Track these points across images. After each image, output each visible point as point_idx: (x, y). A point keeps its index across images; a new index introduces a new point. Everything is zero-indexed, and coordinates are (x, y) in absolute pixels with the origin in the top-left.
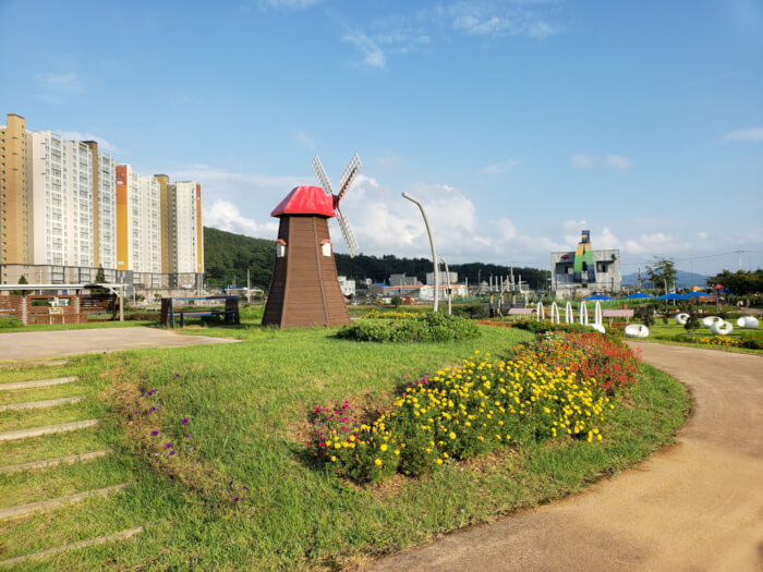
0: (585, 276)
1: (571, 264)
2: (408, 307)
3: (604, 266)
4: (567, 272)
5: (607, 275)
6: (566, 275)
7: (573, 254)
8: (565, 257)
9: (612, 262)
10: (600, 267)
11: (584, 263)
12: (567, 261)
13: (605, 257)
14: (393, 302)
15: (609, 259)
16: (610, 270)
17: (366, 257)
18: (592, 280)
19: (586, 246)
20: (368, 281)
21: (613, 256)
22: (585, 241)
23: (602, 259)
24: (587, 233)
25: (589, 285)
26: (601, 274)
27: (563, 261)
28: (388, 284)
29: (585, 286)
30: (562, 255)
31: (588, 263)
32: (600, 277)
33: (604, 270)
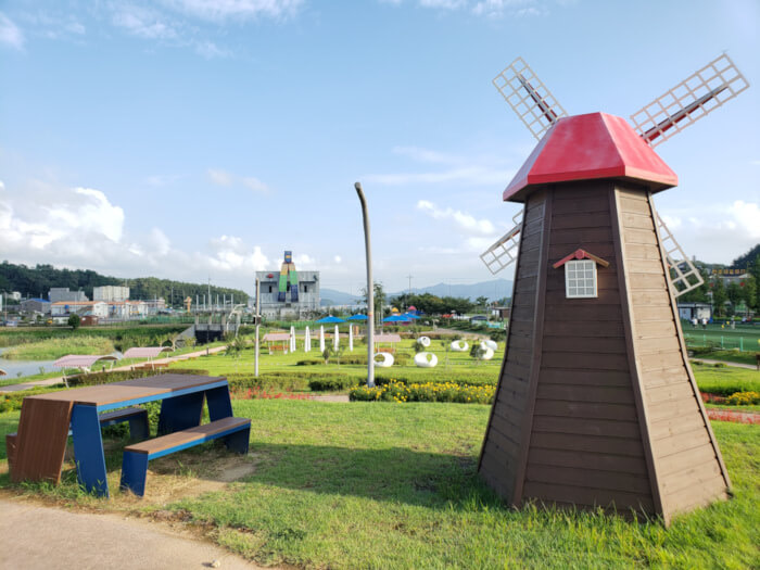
0: (288, 296)
1: (276, 283)
2: (90, 328)
3: (306, 286)
4: (270, 291)
5: (309, 294)
6: (271, 295)
7: (278, 274)
8: (270, 277)
9: (315, 282)
10: (303, 288)
11: (288, 283)
12: (271, 280)
13: (307, 277)
14: (70, 323)
15: (311, 279)
16: (311, 290)
17: (12, 265)
18: (295, 299)
19: (290, 266)
20: (16, 296)
21: (315, 277)
22: (288, 262)
23: (304, 280)
24: (288, 254)
25: (292, 304)
26: (304, 294)
27: (267, 280)
28: (46, 298)
29: (288, 306)
30: (267, 274)
31: (292, 283)
32: (302, 297)
33: (306, 290)
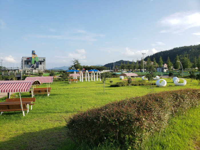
0: (35, 65)
1: (30, 61)
3: (41, 62)
4: (28, 64)
7: (31, 58)
8: (28, 59)
9: (44, 61)
12: (28, 60)
13: (41, 59)
15: (43, 60)
16: (42, 64)
21: (44, 59)
22: (34, 54)
23: (40, 60)
24: (33, 51)
25: (37, 68)
26: (40, 65)
27: (27, 60)
29: (35, 69)
30: (26, 58)
31: (36, 61)
33: (41, 64)
